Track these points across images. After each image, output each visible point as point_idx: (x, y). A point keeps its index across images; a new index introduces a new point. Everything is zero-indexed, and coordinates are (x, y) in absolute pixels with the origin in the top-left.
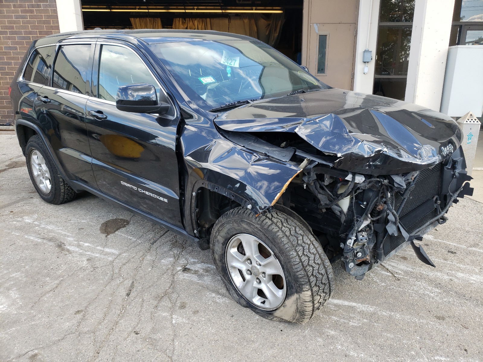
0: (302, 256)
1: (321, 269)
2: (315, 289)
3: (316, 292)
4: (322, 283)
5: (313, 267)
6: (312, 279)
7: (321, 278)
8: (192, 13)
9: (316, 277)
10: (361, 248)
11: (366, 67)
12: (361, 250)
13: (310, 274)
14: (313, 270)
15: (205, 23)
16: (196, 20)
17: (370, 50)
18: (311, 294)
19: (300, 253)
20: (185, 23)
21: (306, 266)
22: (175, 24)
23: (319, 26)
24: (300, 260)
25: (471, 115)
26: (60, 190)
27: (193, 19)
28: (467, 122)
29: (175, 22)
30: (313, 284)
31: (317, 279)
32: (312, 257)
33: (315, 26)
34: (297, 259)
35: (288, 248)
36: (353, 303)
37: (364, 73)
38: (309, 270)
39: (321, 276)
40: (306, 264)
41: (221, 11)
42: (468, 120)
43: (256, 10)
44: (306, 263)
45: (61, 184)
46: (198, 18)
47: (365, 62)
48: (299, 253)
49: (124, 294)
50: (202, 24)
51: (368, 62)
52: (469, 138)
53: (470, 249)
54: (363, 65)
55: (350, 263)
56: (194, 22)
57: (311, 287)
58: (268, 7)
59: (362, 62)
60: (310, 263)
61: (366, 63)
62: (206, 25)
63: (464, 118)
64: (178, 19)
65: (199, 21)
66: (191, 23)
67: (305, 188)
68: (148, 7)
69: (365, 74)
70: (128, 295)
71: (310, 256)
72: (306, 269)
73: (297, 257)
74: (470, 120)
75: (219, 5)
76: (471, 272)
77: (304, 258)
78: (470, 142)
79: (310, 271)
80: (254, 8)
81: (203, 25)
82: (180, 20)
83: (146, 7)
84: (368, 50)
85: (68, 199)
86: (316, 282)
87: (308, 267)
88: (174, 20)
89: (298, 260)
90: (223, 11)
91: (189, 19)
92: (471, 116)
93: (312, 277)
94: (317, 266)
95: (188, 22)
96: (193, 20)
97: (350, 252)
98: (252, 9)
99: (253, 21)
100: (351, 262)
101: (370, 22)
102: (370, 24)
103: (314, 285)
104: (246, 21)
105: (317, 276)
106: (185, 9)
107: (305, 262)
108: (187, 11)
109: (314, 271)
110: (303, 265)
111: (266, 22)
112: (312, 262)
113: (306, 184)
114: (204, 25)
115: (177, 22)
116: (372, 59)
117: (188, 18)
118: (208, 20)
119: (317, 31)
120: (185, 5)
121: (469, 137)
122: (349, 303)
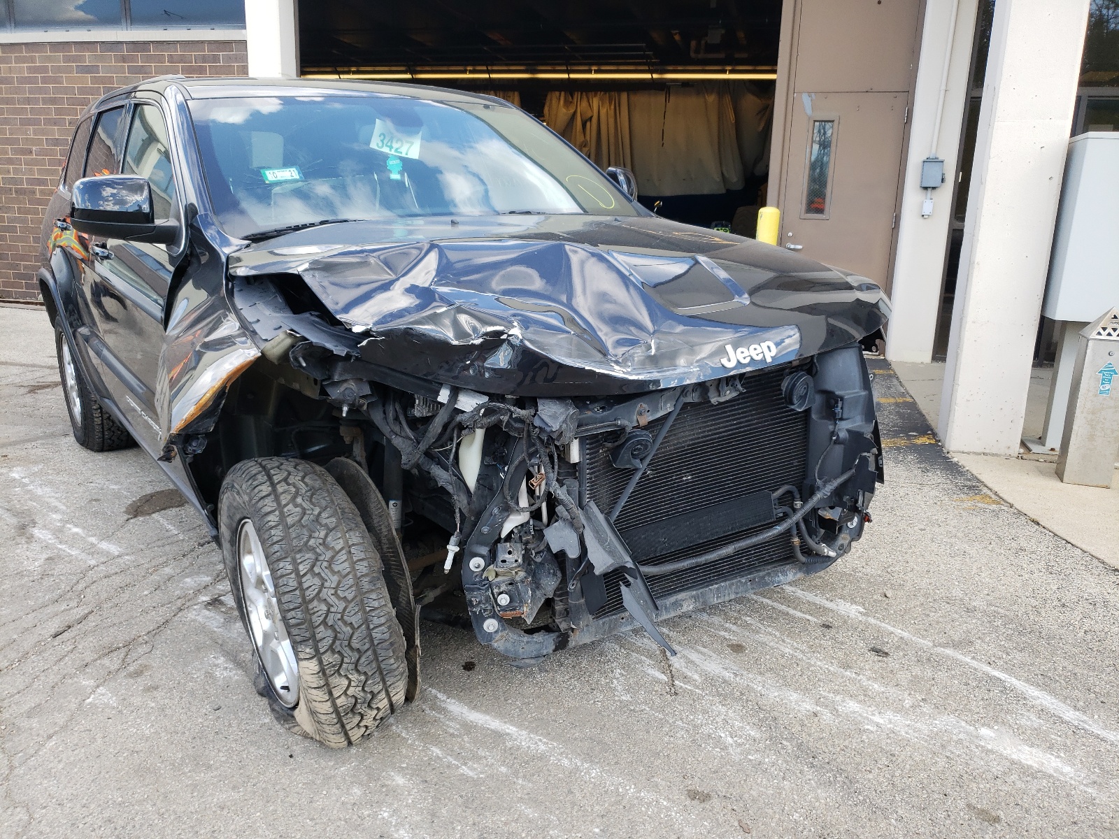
0: (305, 575)
1: (353, 612)
2: (328, 658)
3: (334, 666)
4: (349, 645)
5: (329, 606)
6: (321, 632)
7: (348, 635)
8: (588, 80)
9: (335, 630)
10: (510, 584)
11: (929, 201)
12: (510, 587)
13: (317, 620)
14: (328, 611)
15: (617, 102)
16: (595, 96)
17: (941, 158)
18: (317, 669)
19: (303, 568)
20: (571, 102)
21: (312, 600)
22: (551, 103)
23: (814, 98)
24: (300, 583)
25: (1115, 317)
26: (93, 419)
27: (590, 94)
28: (1099, 334)
29: (551, 100)
30: (323, 646)
31: (336, 636)
32: (332, 580)
33: (806, 99)
34: (291, 581)
35: (278, 554)
36: (511, 728)
37: (923, 216)
38: (316, 610)
39: (348, 630)
40: (312, 596)
41: (648, 76)
42: (1104, 329)
43: (732, 72)
44: (310, 594)
45: (95, 407)
46: (601, 92)
47: (926, 188)
48: (301, 567)
49: (53, 631)
50: (610, 103)
51: (934, 188)
52: (1103, 380)
53: (940, 650)
54: (921, 193)
55: (487, 618)
56: (591, 101)
57: (317, 650)
58: (762, 65)
59: (919, 187)
60: (323, 595)
61: (929, 190)
62: (617, 108)
63: (1095, 325)
64: (557, 93)
65: (602, 99)
66: (584, 103)
67: (344, 415)
68: (489, 68)
69: (925, 217)
70: (56, 636)
71: (326, 578)
72: (310, 607)
73: (293, 576)
74: (1109, 330)
75: (644, 62)
76: (883, 704)
77: (308, 581)
78: (1107, 388)
79: (320, 613)
80: (729, 68)
81: (610, 109)
82: (559, 99)
83: (485, 68)
84: (936, 158)
85: (113, 441)
86: (334, 642)
87: (315, 603)
88: (549, 97)
89: (293, 583)
90: (655, 76)
91: (581, 94)
92: (1115, 320)
93: (322, 628)
94: (342, 605)
95: (579, 103)
96: (591, 97)
97: (480, 589)
98: (724, 72)
99: (727, 99)
100: (490, 617)
101: (943, 87)
102: (942, 93)
103: (325, 648)
104: (712, 98)
105: (336, 627)
106: (568, 72)
107: (311, 589)
108: (572, 76)
109: (331, 616)
110: (303, 597)
111: (759, 101)
112: (329, 594)
113: (349, 405)
114: (613, 107)
115: (554, 102)
116: (943, 180)
117: (578, 91)
118: (624, 96)
119: (809, 111)
120: (569, 63)
121: (1104, 375)
122: (503, 724)
